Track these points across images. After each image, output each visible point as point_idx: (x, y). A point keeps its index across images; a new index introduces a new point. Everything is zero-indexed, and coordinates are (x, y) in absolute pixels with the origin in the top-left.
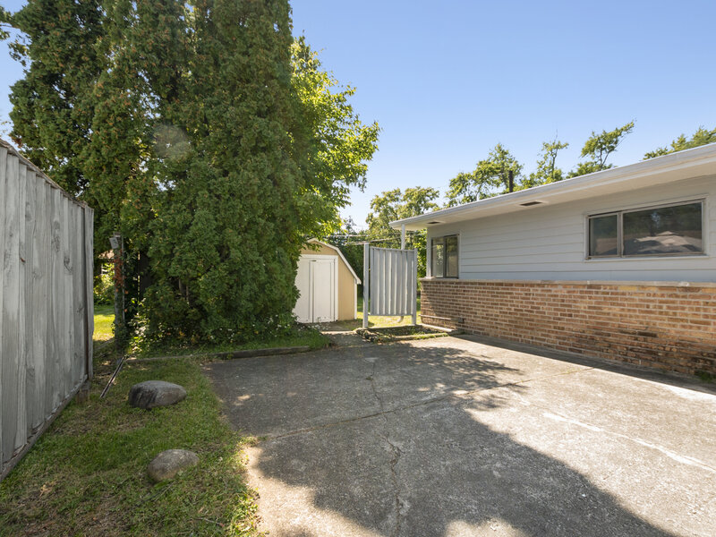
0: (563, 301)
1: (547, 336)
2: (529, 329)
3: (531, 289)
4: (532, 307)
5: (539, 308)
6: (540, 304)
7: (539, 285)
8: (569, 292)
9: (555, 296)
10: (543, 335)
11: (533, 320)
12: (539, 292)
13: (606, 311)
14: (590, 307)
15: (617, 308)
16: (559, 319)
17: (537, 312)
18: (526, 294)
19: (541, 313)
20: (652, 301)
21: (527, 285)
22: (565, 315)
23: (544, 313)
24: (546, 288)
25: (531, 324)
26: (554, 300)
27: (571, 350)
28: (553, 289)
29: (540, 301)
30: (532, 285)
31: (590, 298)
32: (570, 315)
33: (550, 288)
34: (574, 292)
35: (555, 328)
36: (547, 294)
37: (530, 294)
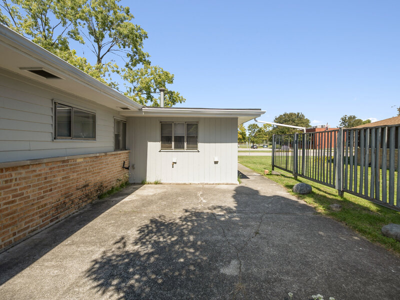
0: (46, 178)
1: (32, 220)
2: (10, 225)
3: (13, 173)
4: (14, 196)
5: (23, 194)
6: (25, 188)
7: (23, 167)
8: (50, 169)
9: (40, 175)
10: (26, 223)
11: (15, 212)
12: (23, 175)
13: (71, 177)
14: (63, 178)
15: (75, 174)
16: (43, 197)
17: (21, 200)
18: (6, 182)
19: (25, 198)
20: (87, 166)
21: (7, 169)
22: (47, 191)
23: (29, 197)
24: (30, 170)
25: (13, 218)
26: (38, 180)
27: (51, 221)
28: (38, 169)
29: (24, 185)
30: (14, 168)
31: (64, 170)
32: (51, 190)
33: (34, 168)
34: (54, 168)
35: (39, 208)
36: (31, 175)
37: (11, 181)
